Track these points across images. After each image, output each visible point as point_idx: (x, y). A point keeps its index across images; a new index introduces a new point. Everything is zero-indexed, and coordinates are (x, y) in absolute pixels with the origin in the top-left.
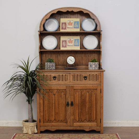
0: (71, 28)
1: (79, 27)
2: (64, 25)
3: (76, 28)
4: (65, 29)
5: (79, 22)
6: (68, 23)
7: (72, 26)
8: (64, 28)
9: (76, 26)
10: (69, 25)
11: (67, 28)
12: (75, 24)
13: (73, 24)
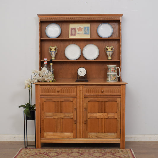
0: (81, 34)
1: (89, 33)
2: (73, 31)
3: (87, 34)
4: (75, 35)
5: (89, 27)
6: (78, 29)
7: (82, 32)
8: (73, 34)
9: (87, 32)
10: (79, 31)
11: (76, 34)
12: (85, 29)
13: (83, 30)
